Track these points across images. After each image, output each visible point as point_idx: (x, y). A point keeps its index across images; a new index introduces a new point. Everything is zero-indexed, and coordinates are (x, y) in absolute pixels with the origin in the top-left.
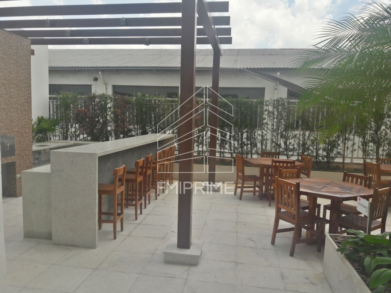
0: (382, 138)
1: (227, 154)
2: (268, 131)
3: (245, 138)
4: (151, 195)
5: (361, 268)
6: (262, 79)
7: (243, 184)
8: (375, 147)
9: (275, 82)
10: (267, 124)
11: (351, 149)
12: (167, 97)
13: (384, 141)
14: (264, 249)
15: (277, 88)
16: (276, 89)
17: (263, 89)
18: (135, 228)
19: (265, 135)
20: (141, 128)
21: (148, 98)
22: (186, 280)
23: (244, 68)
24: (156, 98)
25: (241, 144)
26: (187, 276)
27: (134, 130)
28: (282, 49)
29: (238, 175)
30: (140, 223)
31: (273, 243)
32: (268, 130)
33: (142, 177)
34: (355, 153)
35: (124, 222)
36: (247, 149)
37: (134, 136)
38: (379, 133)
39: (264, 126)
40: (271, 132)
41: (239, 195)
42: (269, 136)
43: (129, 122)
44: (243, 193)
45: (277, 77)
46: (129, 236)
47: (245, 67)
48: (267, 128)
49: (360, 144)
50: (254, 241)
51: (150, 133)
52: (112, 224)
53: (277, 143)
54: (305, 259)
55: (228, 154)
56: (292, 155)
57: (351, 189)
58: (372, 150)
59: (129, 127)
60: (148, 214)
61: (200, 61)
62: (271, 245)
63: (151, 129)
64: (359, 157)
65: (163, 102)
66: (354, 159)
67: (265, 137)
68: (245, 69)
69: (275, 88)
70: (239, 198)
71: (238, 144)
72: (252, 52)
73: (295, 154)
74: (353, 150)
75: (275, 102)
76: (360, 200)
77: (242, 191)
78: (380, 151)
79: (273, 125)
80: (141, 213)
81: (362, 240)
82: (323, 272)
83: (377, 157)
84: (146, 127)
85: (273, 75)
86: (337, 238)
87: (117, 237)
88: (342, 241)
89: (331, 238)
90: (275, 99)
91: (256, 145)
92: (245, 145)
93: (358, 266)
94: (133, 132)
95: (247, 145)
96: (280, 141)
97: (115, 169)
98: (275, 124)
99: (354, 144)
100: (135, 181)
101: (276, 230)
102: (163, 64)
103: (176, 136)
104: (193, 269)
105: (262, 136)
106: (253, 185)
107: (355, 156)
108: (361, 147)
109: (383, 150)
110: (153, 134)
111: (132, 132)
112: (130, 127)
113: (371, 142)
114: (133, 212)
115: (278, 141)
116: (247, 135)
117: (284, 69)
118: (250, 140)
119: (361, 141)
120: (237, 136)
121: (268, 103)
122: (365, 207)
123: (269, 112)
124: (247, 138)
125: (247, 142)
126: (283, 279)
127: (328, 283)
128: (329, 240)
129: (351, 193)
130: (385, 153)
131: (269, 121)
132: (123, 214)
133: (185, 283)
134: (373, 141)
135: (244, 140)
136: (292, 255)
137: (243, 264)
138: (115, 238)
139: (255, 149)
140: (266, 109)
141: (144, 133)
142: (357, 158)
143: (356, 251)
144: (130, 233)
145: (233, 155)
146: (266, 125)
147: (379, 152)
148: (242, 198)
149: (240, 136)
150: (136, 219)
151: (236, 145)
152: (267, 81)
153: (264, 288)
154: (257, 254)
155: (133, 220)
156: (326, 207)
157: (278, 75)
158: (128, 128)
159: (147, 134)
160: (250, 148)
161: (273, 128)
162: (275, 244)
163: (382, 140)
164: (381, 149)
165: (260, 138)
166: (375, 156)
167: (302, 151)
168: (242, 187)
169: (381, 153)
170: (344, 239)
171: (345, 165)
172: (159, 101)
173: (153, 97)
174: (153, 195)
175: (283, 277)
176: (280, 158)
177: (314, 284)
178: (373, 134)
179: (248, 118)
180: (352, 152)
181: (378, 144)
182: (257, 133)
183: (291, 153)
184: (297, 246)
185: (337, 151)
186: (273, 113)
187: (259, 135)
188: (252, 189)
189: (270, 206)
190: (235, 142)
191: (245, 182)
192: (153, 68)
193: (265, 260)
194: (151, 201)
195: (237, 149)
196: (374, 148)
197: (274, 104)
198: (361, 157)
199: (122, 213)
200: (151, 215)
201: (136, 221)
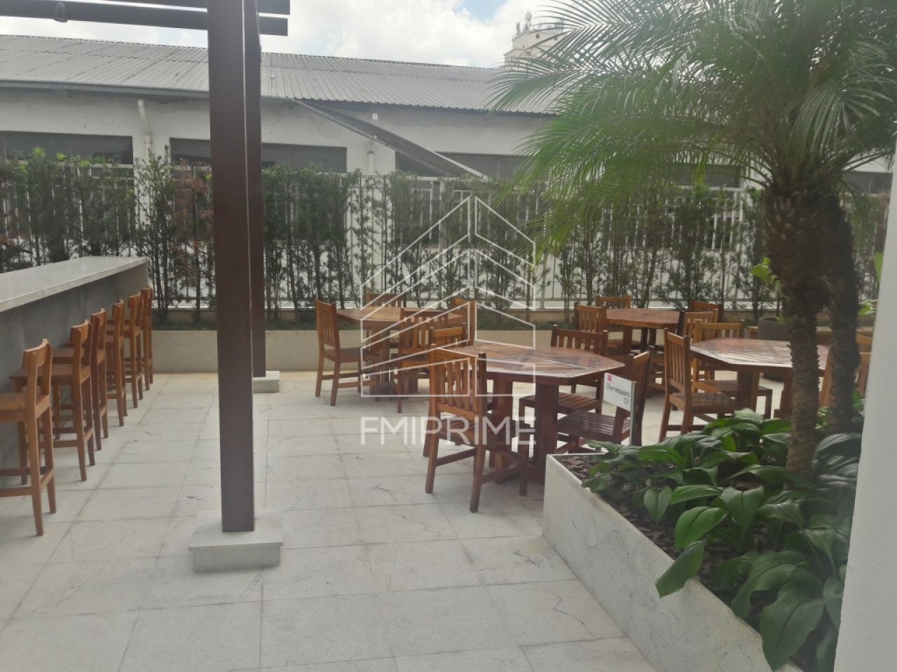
0: (596, 257)
1: (284, 302)
2: (376, 246)
3: (324, 263)
4: (109, 414)
5: (636, 515)
6: (340, 126)
7: (337, 368)
8: (584, 276)
9: (368, 135)
10: (373, 232)
11: (540, 283)
12: (120, 161)
13: (600, 264)
14: (414, 505)
15: (373, 150)
16: (371, 152)
17: (342, 151)
18: (88, 500)
19: (371, 255)
20: (50, 244)
21: (63, 164)
22: (262, 604)
23: (295, 98)
24: (87, 163)
25: (317, 278)
26: (262, 595)
27: (26, 249)
28: (371, 61)
29: (322, 348)
30: (97, 488)
31: (429, 489)
32: (374, 243)
33: (88, 369)
34: (548, 289)
35: (57, 488)
36: (330, 288)
37: (29, 265)
38: (591, 246)
39: (366, 234)
40: (381, 248)
41: (330, 394)
42: (377, 259)
43: (12, 226)
44: (339, 389)
45: (372, 123)
46: (76, 522)
47: (299, 97)
48: (373, 240)
49: (558, 271)
50: (388, 491)
51: (76, 255)
52: (29, 499)
53: (397, 273)
54: (502, 514)
55: (288, 302)
56: (429, 299)
57: (575, 360)
58: (579, 282)
59: (12, 242)
60: (112, 464)
61: (183, 76)
62: (427, 494)
63: (76, 247)
64: (555, 297)
65: (108, 174)
66: (545, 302)
67: (369, 261)
68: (300, 102)
69: (370, 150)
70: (329, 401)
71: (310, 279)
72: (304, 63)
73: (434, 296)
74: (544, 283)
75: (388, 181)
76: (610, 379)
77: (336, 386)
78: (593, 283)
79: (384, 233)
80: (92, 463)
81: (628, 457)
82: (543, 535)
83: (588, 295)
84: (63, 241)
85: (363, 117)
86: (569, 460)
87: (46, 527)
88: (581, 467)
89: (561, 462)
90: (386, 174)
91: (350, 280)
92: (325, 279)
93: (627, 512)
94: (26, 254)
95: (331, 280)
96: (401, 269)
97: (26, 351)
98: (389, 231)
99: (546, 272)
100: (71, 380)
101: (435, 462)
102: (81, 76)
103: (149, 262)
104: (269, 575)
105: (363, 259)
106: (356, 370)
107: (548, 294)
108: (560, 276)
109: (600, 280)
110: (84, 258)
111: (21, 254)
112: (15, 240)
113: (577, 265)
114: (74, 461)
115: (397, 270)
116: (329, 256)
117: (386, 106)
118: (339, 269)
119: (560, 265)
120: (306, 260)
121: (371, 182)
122: (624, 393)
123: (375, 204)
124: (330, 265)
125: (330, 274)
126: (472, 563)
127: (559, 555)
128: (557, 468)
129: (580, 369)
130: (602, 287)
131: (375, 223)
132: (53, 470)
133: (262, 611)
134: (581, 263)
135: (324, 269)
136: (474, 509)
137: (381, 544)
138: (40, 532)
139: (349, 288)
140: (368, 197)
141: (59, 255)
142: (553, 299)
143: (619, 481)
144: (78, 515)
145: (300, 305)
146: (370, 234)
147: (591, 286)
148: (337, 401)
149: (313, 259)
150: (84, 478)
151: (306, 281)
152: (350, 131)
153: (439, 589)
154: (403, 517)
155: (76, 482)
156: (525, 402)
157: (375, 120)
158: (8, 243)
159: (66, 258)
160: (338, 287)
161: (384, 239)
162: (435, 490)
163: (597, 261)
164: (596, 279)
165: (357, 263)
166: (584, 293)
167: (447, 289)
168: (336, 377)
169: (595, 286)
170: (584, 462)
171: (531, 314)
172: (96, 170)
173: (79, 161)
174: (113, 414)
175: (470, 559)
176: (407, 306)
177: (533, 563)
178: (580, 248)
179: (329, 216)
180: (543, 287)
181: (591, 271)
182: (352, 253)
183: (424, 295)
184: (484, 486)
185: (514, 287)
186: (384, 205)
187: (356, 256)
188: (355, 379)
189: (400, 411)
190: (301, 275)
191: (343, 365)
192: (55, 87)
193: (425, 529)
194: (110, 431)
195: (307, 289)
196: (582, 278)
197: (385, 185)
198: (560, 296)
199: (49, 466)
200: (120, 463)
201: (84, 483)
